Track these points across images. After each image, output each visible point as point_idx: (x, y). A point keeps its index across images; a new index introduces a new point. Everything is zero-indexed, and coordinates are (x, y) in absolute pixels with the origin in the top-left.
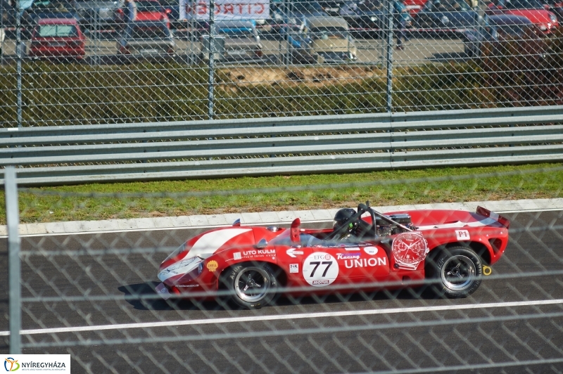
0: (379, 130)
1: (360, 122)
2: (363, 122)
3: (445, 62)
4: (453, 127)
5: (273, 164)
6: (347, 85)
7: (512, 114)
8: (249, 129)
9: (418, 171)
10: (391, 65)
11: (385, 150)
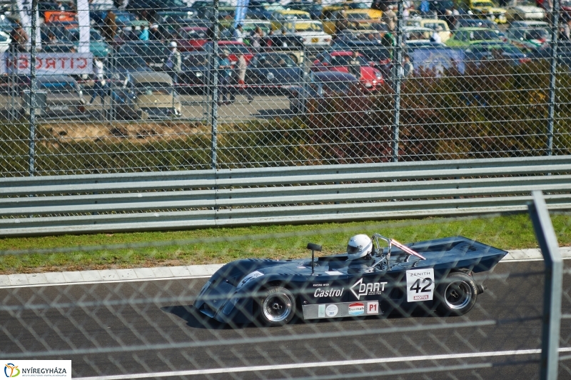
0: (204, 187)
1: (184, 179)
2: (187, 179)
3: (270, 118)
4: (278, 184)
5: (95, 222)
6: (171, 142)
7: (337, 171)
8: (71, 185)
9: (243, 229)
10: (216, 122)
11: (209, 207)
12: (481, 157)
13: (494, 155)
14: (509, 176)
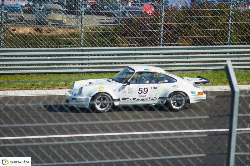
0: (77, 55)
1: (68, 51)
2: (70, 51)
3: (106, 26)
4: (110, 55)
5: (29, 69)
7: (136, 50)
8: (19, 53)
9: (94, 74)
10: (83, 27)
11: (79, 64)
12: (198, 45)
13: (204, 45)
14: (210, 54)
